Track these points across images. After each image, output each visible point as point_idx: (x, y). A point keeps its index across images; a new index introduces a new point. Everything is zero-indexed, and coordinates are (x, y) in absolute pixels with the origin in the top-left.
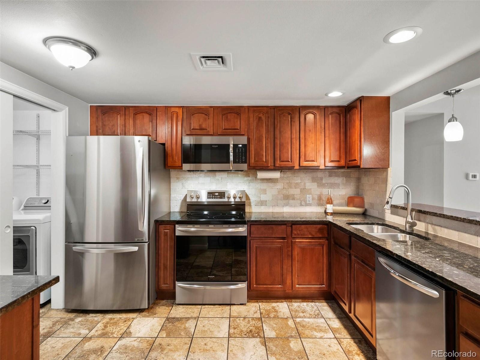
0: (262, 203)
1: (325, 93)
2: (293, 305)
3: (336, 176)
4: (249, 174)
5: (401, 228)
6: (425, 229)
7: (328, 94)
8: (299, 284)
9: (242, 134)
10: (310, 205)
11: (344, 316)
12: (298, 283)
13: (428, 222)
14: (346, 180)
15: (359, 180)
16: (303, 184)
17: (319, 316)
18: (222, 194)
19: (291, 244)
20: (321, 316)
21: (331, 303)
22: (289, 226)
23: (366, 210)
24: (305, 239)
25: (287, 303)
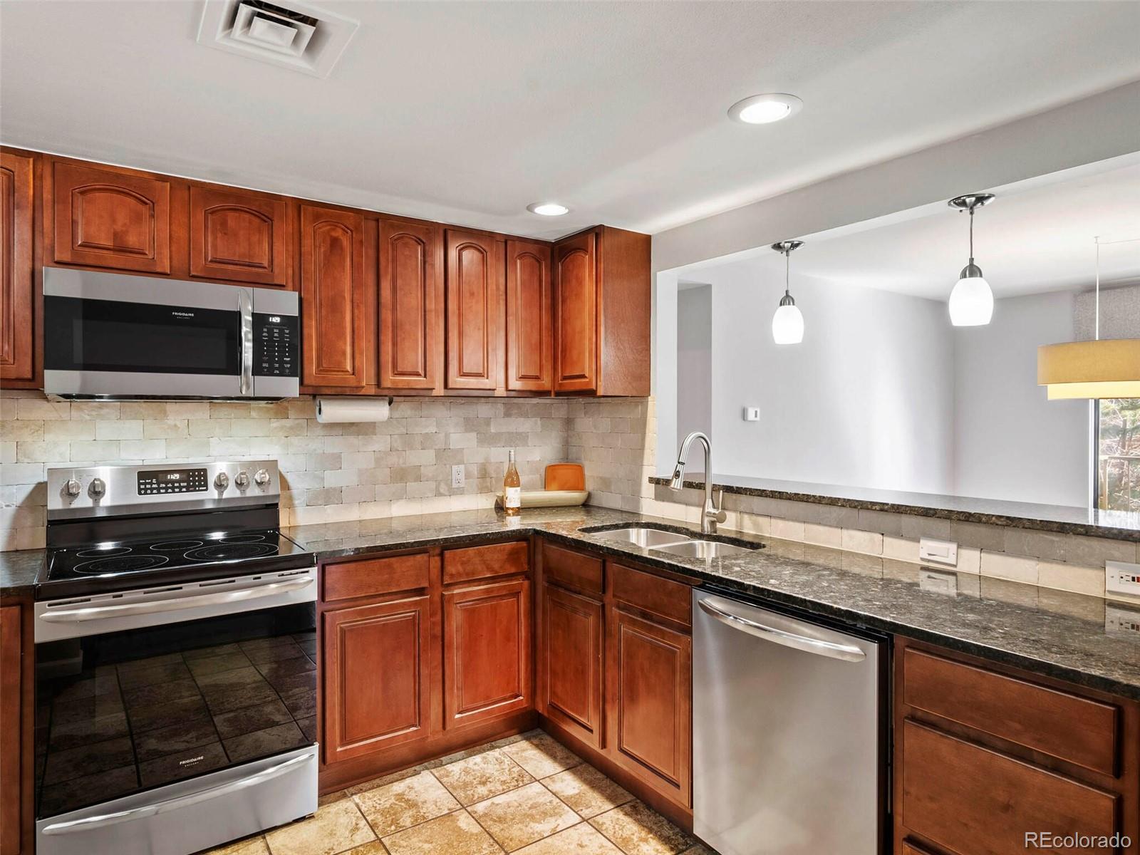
0: (329, 496)
1: (528, 204)
2: (450, 773)
3: (521, 415)
4: (287, 408)
5: (693, 529)
6: (737, 526)
7: (536, 207)
8: (461, 710)
9: (276, 282)
10: (460, 492)
11: (577, 759)
12: (458, 708)
13: (742, 510)
14: (542, 426)
15: (569, 422)
16: (442, 436)
17: (525, 779)
18: (194, 476)
19: (439, 605)
20: (528, 777)
21: (535, 737)
22: (434, 556)
23: (589, 495)
24: (476, 584)
25: (431, 772)
